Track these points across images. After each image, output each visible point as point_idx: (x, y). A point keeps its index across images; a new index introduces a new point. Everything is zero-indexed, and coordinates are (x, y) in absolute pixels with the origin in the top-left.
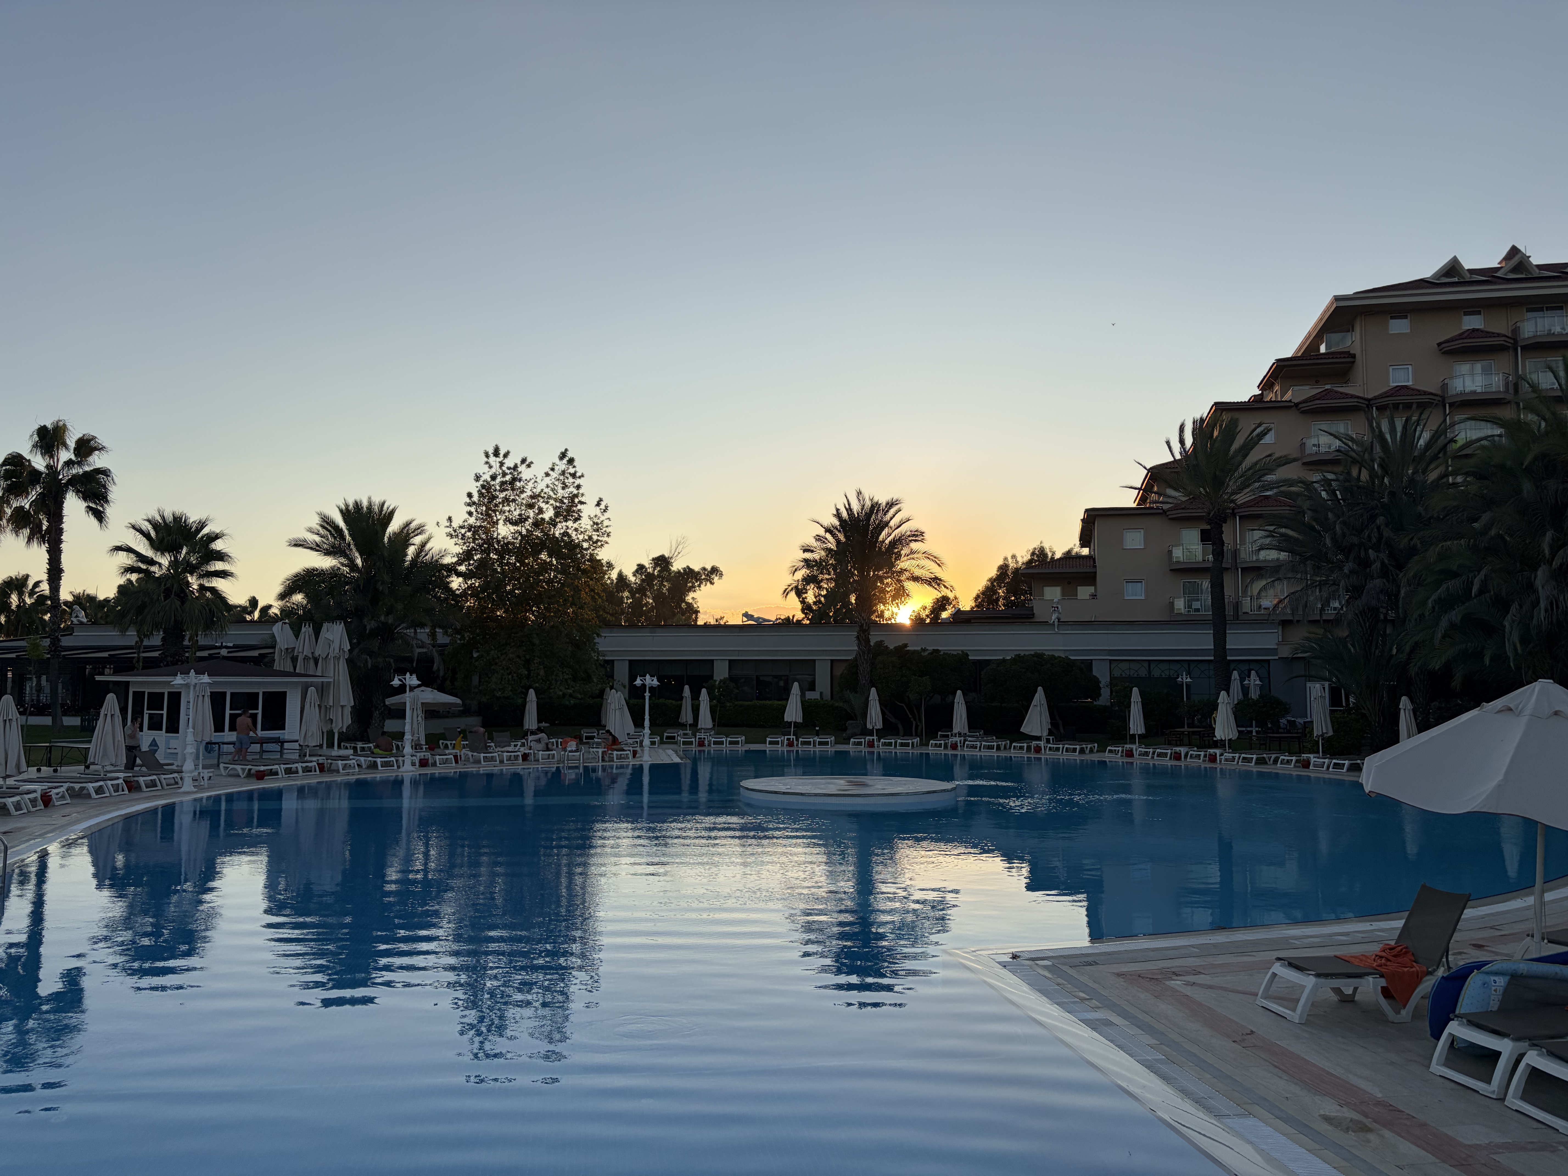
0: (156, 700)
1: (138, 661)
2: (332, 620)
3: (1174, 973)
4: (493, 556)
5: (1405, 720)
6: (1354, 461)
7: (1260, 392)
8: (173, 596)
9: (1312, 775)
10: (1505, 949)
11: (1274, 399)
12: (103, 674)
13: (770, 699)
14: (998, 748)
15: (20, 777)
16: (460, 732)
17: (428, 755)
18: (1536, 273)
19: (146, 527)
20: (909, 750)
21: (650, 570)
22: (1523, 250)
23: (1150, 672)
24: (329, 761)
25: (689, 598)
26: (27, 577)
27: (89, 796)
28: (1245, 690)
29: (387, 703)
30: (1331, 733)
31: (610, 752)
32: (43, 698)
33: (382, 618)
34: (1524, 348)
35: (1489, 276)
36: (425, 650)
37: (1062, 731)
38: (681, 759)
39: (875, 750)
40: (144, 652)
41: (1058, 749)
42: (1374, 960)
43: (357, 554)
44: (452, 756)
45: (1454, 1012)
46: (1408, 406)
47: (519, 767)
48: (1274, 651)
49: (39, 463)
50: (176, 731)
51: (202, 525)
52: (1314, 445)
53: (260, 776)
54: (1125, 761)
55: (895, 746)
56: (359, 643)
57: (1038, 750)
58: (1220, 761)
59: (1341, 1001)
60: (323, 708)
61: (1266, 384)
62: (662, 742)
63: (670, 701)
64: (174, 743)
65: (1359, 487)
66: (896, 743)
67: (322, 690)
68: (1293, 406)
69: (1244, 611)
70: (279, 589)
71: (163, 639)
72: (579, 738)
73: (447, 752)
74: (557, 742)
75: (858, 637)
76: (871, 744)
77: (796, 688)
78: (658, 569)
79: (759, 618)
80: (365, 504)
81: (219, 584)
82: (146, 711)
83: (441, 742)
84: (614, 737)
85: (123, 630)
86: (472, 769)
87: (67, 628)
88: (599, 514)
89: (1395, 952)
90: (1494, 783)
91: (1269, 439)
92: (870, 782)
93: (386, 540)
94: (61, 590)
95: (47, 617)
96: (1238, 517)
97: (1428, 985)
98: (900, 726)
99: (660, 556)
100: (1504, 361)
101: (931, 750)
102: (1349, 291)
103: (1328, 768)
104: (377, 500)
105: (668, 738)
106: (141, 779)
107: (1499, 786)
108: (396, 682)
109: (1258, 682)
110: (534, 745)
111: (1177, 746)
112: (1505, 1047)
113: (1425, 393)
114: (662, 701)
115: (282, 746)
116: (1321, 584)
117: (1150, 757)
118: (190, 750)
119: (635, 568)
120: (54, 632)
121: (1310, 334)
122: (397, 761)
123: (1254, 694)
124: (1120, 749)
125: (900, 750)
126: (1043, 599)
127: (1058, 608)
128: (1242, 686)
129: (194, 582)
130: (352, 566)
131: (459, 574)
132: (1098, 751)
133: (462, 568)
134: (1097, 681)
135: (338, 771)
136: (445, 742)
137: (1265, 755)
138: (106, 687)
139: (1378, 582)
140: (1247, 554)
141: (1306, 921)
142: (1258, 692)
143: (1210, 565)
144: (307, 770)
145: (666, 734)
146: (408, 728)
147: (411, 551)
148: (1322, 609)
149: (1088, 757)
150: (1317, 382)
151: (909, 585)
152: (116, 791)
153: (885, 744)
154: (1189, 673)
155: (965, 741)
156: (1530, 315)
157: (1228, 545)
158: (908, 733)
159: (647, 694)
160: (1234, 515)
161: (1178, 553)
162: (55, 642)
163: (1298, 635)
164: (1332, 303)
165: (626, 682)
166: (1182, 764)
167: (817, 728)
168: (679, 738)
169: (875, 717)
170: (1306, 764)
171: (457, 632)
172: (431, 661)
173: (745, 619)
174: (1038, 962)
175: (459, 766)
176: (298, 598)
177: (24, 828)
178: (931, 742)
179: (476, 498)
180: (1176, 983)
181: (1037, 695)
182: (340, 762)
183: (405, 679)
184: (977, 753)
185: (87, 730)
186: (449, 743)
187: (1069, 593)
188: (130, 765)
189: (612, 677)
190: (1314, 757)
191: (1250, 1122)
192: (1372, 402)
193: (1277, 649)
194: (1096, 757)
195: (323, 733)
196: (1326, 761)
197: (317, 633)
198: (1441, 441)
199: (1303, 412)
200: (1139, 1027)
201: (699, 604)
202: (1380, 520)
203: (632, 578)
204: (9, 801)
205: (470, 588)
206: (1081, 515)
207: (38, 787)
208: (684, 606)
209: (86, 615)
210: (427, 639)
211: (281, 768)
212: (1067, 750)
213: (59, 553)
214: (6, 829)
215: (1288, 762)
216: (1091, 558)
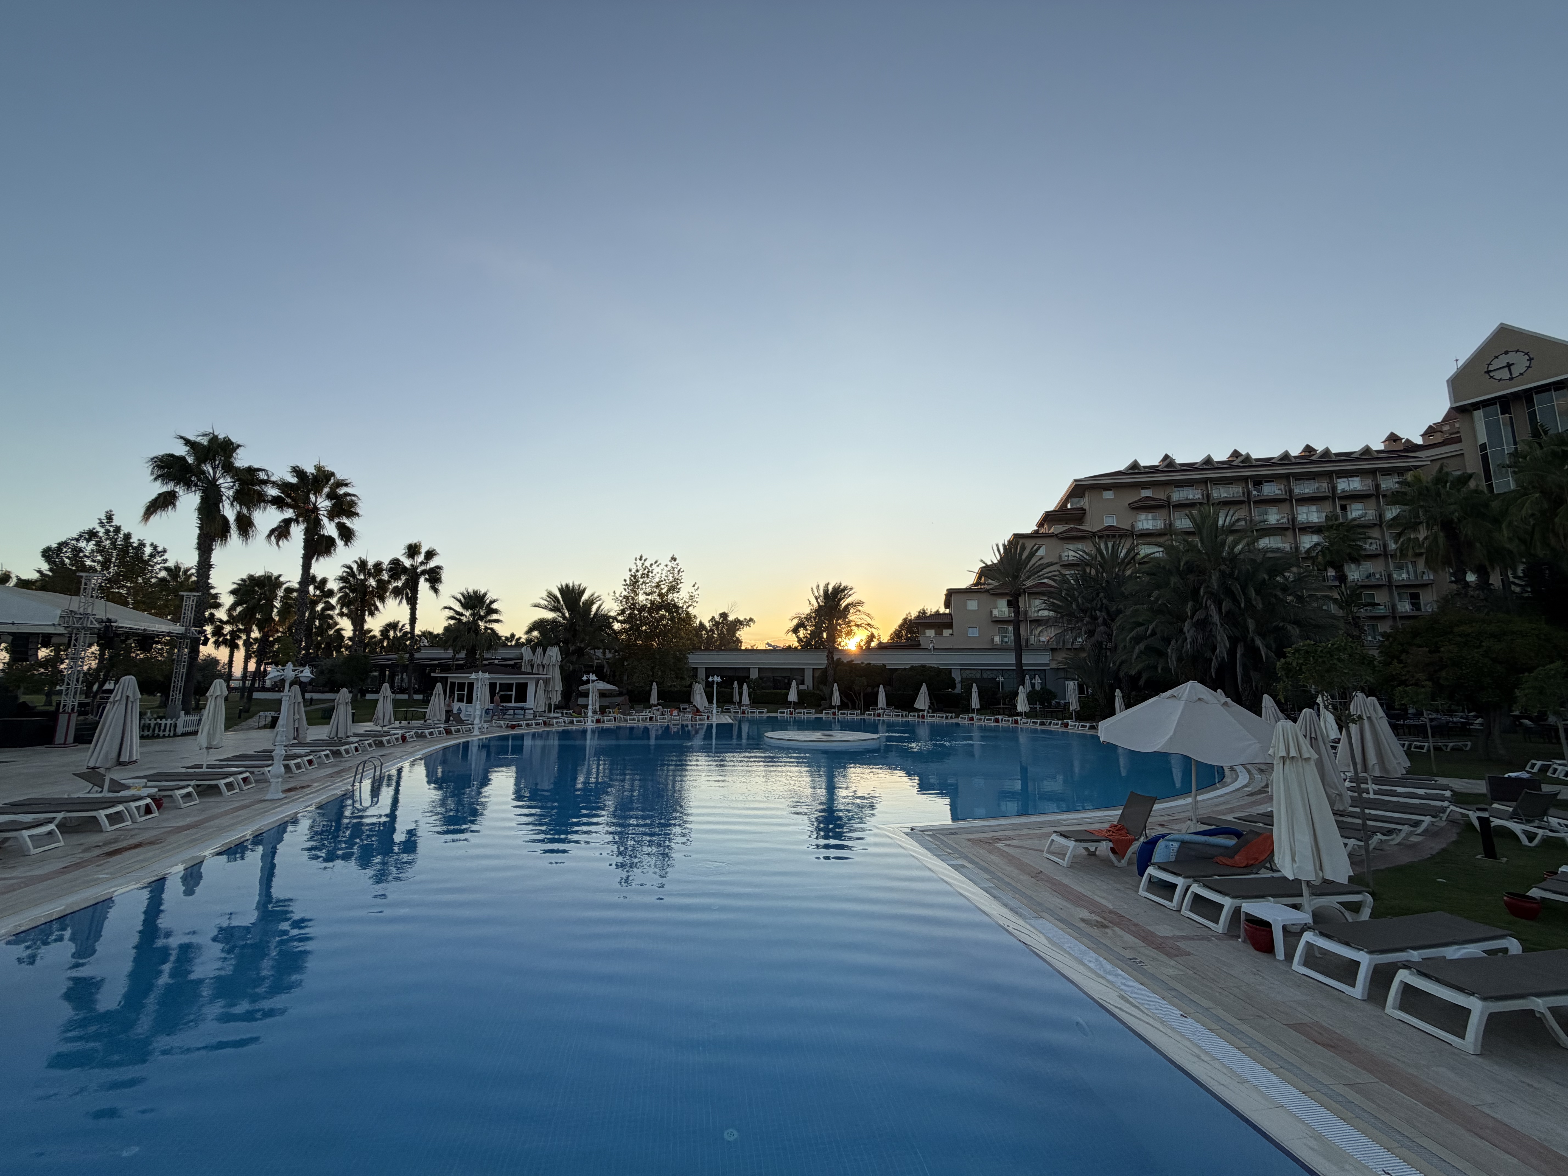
0: (461, 686)
1: (453, 666)
2: (553, 645)
3: (999, 839)
4: (636, 612)
5: (1118, 702)
6: (1087, 565)
7: (1037, 529)
8: (471, 632)
9: (1070, 731)
10: (1177, 827)
11: (1044, 532)
12: (435, 672)
13: (780, 689)
14: (902, 716)
15: (390, 726)
16: (617, 705)
17: (600, 717)
18: (1179, 468)
19: (460, 597)
20: (854, 717)
21: (717, 620)
22: (1171, 456)
23: (982, 675)
24: (549, 720)
25: (738, 634)
26: (398, 622)
27: (425, 737)
28: (1033, 685)
29: (580, 689)
30: (1079, 709)
31: (695, 716)
32: (404, 685)
33: (578, 644)
34: (1173, 506)
35: (1154, 469)
36: (600, 661)
37: (936, 707)
38: (733, 721)
39: (837, 717)
40: (456, 661)
41: (934, 717)
42: (1106, 833)
43: (566, 611)
44: (613, 718)
45: (1150, 861)
46: (1114, 536)
47: (648, 724)
48: (1047, 665)
49: (407, 563)
50: (471, 703)
51: (486, 596)
52: (1066, 556)
53: (513, 727)
54: (970, 723)
55: (847, 715)
56: (566, 657)
57: (923, 717)
58: (1020, 723)
59: (1089, 855)
60: (547, 692)
61: (1041, 525)
62: (722, 712)
63: (727, 690)
64: (469, 709)
65: (1090, 578)
66: (848, 713)
67: (546, 682)
68: (1054, 536)
69: (1031, 643)
70: (526, 629)
71: (466, 654)
72: (679, 709)
73: (610, 715)
74: (668, 711)
75: (827, 656)
76: (834, 714)
77: (794, 683)
78: (722, 619)
79: (774, 646)
80: (571, 586)
81: (494, 626)
82: (456, 692)
83: (607, 710)
84: (697, 709)
85: (446, 649)
86: (623, 724)
87: (418, 648)
88: (693, 591)
89: (1117, 828)
90: (1168, 737)
91: (1042, 552)
92: (834, 734)
93: (581, 603)
94: (415, 627)
95: (408, 643)
96: (1027, 593)
97: (1136, 846)
98: (850, 704)
99: (723, 613)
100: (1163, 513)
101: (866, 717)
102: (1082, 477)
103: (1078, 727)
104: (577, 583)
105: (726, 709)
106: (453, 728)
107: (1171, 738)
108: (585, 678)
109: (1039, 681)
110: (655, 712)
111: (997, 715)
112: (1180, 881)
113: (1123, 529)
114: (722, 689)
115: (525, 711)
116: (1072, 629)
117: (983, 721)
118: (478, 713)
119: (711, 617)
120: (411, 651)
121: (1062, 498)
122: (584, 720)
123: (1038, 687)
124: (967, 716)
125: (849, 717)
126: (925, 636)
127: (933, 641)
128: (1031, 683)
129: (482, 624)
130: (564, 617)
131: (618, 621)
132: (955, 718)
133: (620, 618)
134: (954, 680)
135: (553, 725)
136: (610, 710)
137: (1044, 721)
138: (436, 680)
139: (1102, 628)
140: (1032, 614)
141: (1069, 810)
142: (1040, 686)
143: (1012, 619)
144: (537, 724)
146: (590, 702)
147: (594, 609)
148: (1073, 643)
149: (950, 721)
150: (1066, 523)
151: (854, 628)
152: (440, 734)
153: (841, 714)
154: (1003, 676)
155: (885, 712)
156: (1176, 489)
157: (1022, 608)
158: (854, 708)
159: (715, 686)
160: (1025, 592)
161: (995, 612)
162: (412, 655)
163: (1061, 656)
164: (1073, 483)
165: (704, 679)
166: (1000, 724)
167: (806, 705)
168: (732, 710)
169: (836, 699)
170: (1066, 725)
171: (616, 651)
172: (603, 667)
173: (767, 646)
174: (925, 833)
175: (616, 723)
176: (536, 633)
177: (391, 753)
178: (866, 712)
179: (628, 582)
180: (1000, 845)
181: (922, 687)
182: (555, 720)
183: (589, 676)
184: (891, 719)
185: (426, 702)
187: (939, 633)
188: (447, 721)
189: (696, 676)
190: (1071, 722)
191: (1041, 921)
192: (1095, 534)
193: (1049, 663)
194: (954, 721)
195: (546, 704)
196: (1077, 723)
197: (544, 651)
198: (1132, 555)
199: (1060, 539)
201: (742, 639)
202: (1102, 595)
203: (707, 625)
204: (384, 739)
205: (623, 629)
206: (945, 592)
207: (399, 732)
208: (735, 639)
209: (428, 642)
210: (601, 656)
211: (524, 723)
212: (939, 717)
213: (416, 609)
214: (381, 754)
215: (1057, 724)
216: (950, 614)
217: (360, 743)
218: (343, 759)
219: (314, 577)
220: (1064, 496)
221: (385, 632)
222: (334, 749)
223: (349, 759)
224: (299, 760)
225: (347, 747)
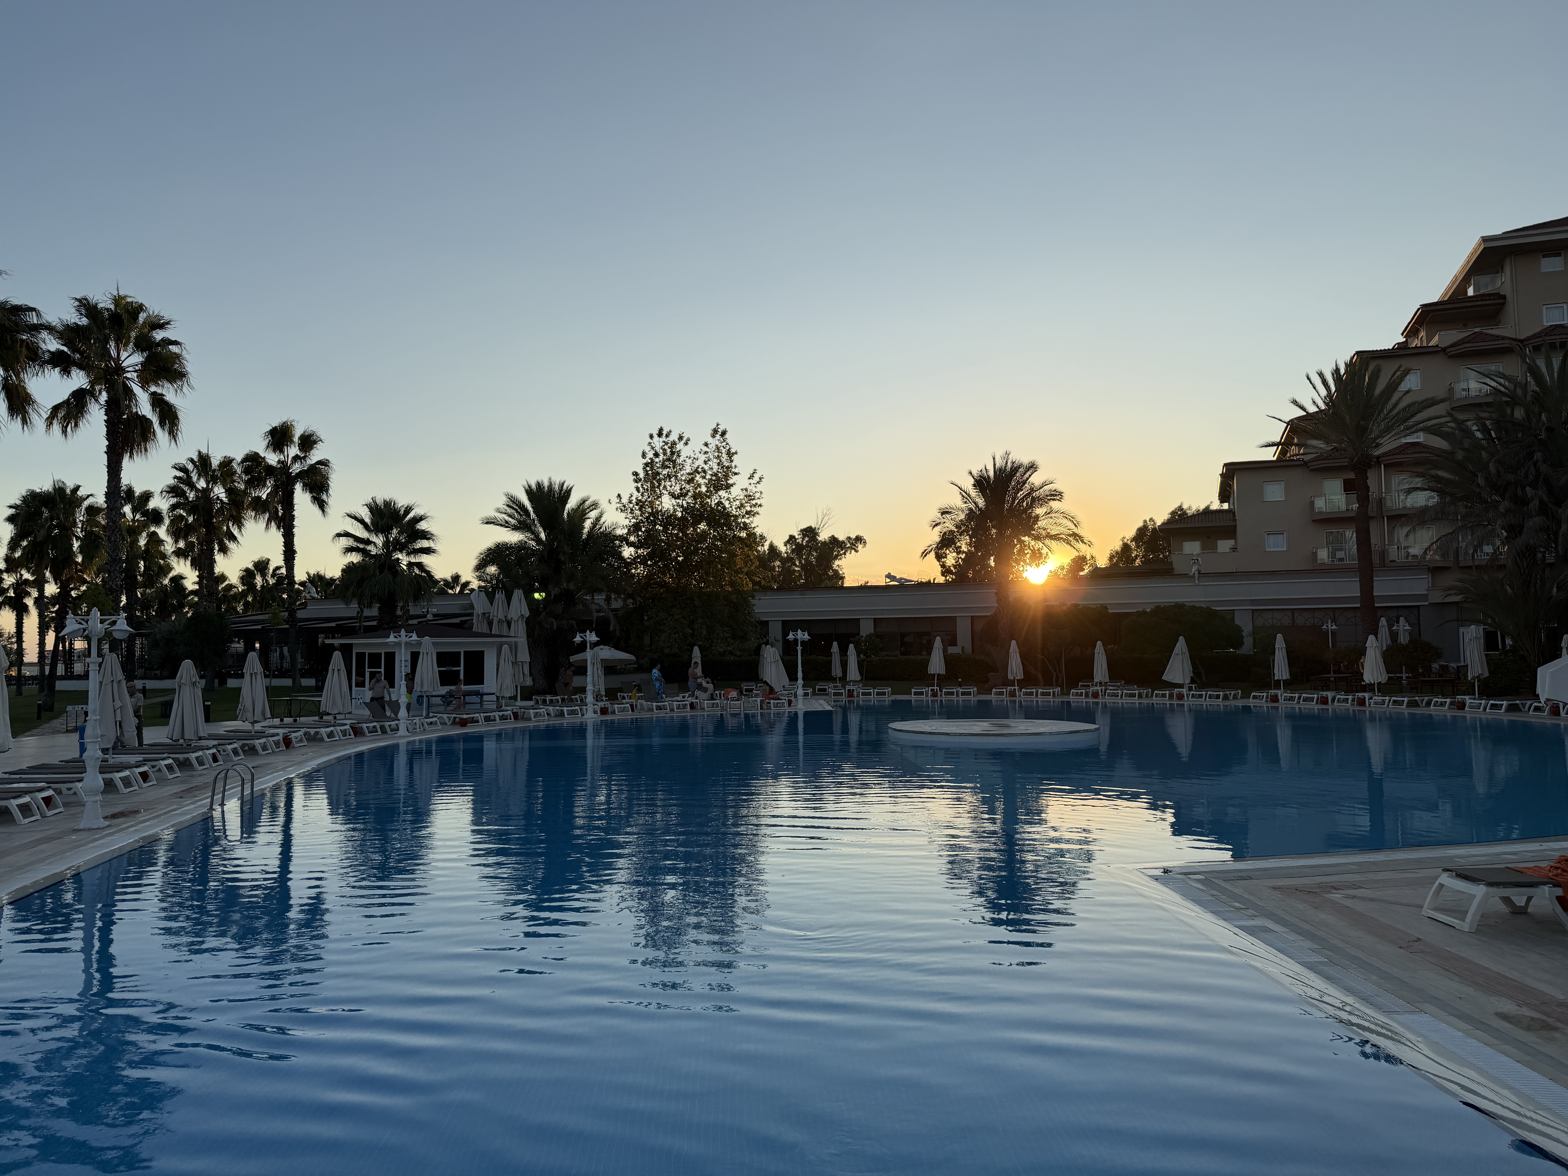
0: (375, 660)
1: (360, 629)
3: (1333, 888)
4: (659, 528)
6: (1508, 401)
7: (1404, 339)
8: (386, 571)
9: (1468, 715)
11: (1419, 345)
12: (330, 639)
13: (913, 652)
14: (1140, 696)
15: (265, 723)
16: (635, 686)
17: (608, 704)
19: (364, 515)
20: (1050, 698)
21: (799, 541)
23: (1293, 622)
24: (522, 710)
25: (835, 566)
26: (268, 561)
27: (322, 740)
28: (1394, 635)
29: (571, 660)
30: (1487, 674)
31: (767, 701)
32: (285, 664)
36: (602, 614)
37: (1204, 679)
38: (833, 707)
39: (1017, 699)
40: (364, 622)
41: (1201, 696)
42: (1550, 871)
43: (541, 529)
44: (628, 705)
46: (1563, 345)
47: (688, 713)
48: (1424, 597)
49: (272, 459)
51: (408, 510)
52: (1464, 390)
53: (463, 723)
54: (1270, 705)
55: (1037, 695)
56: (545, 608)
57: (1180, 697)
58: (1369, 705)
59: (1513, 913)
61: (1411, 331)
62: (814, 694)
63: (821, 657)
65: (1513, 424)
66: (1037, 692)
68: (1440, 351)
69: (1391, 559)
70: (474, 562)
71: (380, 609)
72: (739, 689)
73: (624, 701)
74: (720, 694)
76: (1013, 694)
77: (938, 643)
78: (807, 539)
79: (901, 579)
80: (546, 484)
81: (425, 559)
82: (367, 670)
83: (619, 694)
84: (771, 687)
85: (347, 603)
86: (646, 715)
87: (301, 602)
88: (754, 487)
92: (1012, 724)
93: (565, 515)
94: (295, 568)
95: (285, 594)
96: (1382, 466)
98: (1041, 677)
99: (808, 527)
101: (1073, 697)
102: (1498, 231)
103: (1485, 709)
104: (557, 480)
105: (820, 690)
108: (578, 639)
109: (1408, 628)
110: (700, 695)
111: (1323, 691)
114: (813, 657)
115: (481, 698)
116: (1474, 526)
117: (1295, 702)
119: (788, 536)
120: (291, 608)
121: (1456, 277)
122: (581, 709)
123: (1403, 639)
124: (1265, 694)
125: (1041, 699)
126: (1182, 554)
127: (1198, 560)
128: (1390, 631)
129: (404, 559)
130: (538, 540)
131: (630, 544)
132: (1241, 698)
133: (632, 539)
134: (1239, 630)
135: (530, 719)
136: (622, 694)
137: (1417, 698)
138: (333, 649)
139: (1537, 521)
140: (1393, 501)
142: (1407, 639)
143: (1354, 514)
144: (503, 718)
145: (817, 687)
146: (589, 681)
147: (588, 524)
148: (1474, 555)
149: (1232, 703)
150: (1465, 326)
151: (1047, 544)
152: (344, 734)
153: (1026, 694)
154: (1334, 621)
155: (1106, 690)
157: (1373, 494)
158: (1049, 683)
159: (799, 648)
160: (1378, 463)
161: (1320, 504)
162: (292, 613)
163: (1450, 579)
164: (1480, 244)
165: (780, 637)
166: (1330, 707)
167: (960, 680)
168: (830, 690)
169: (1015, 668)
170: (1461, 706)
171: (630, 596)
172: (607, 622)
173: (888, 580)
174: (1190, 876)
175: (634, 713)
176: (492, 569)
177: (269, 763)
178: (1072, 691)
179: (641, 477)
180: (1336, 896)
181: (1178, 645)
182: (532, 711)
183: (585, 636)
184: (1118, 701)
185: (319, 688)
186: (625, 695)
187: (1209, 547)
189: (766, 635)
190: (1470, 699)
192: (1525, 343)
193: (1427, 595)
194: (1240, 703)
195: (516, 687)
196: (1483, 702)
199: (1451, 357)
200: (1299, 934)
201: (844, 571)
202: (1538, 456)
203: (783, 549)
204: (257, 742)
205: (639, 557)
206: (1220, 470)
207: (281, 731)
208: (831, 573)
209: (318, 592)
210: (602, 603)
211: (480, 716)
212: (1210, 697)
213: (293, 535)
214: (254, 764)
215: (1442, 704)
216: (1228, 511)
217: (220, 748)
218: (195, 773)
219: (130, 491)
220: (1460, 272)
221: (248, 576)
222: (181, 757)
223: (205, 772)
224: (126, 773)
225: (200, 753)
